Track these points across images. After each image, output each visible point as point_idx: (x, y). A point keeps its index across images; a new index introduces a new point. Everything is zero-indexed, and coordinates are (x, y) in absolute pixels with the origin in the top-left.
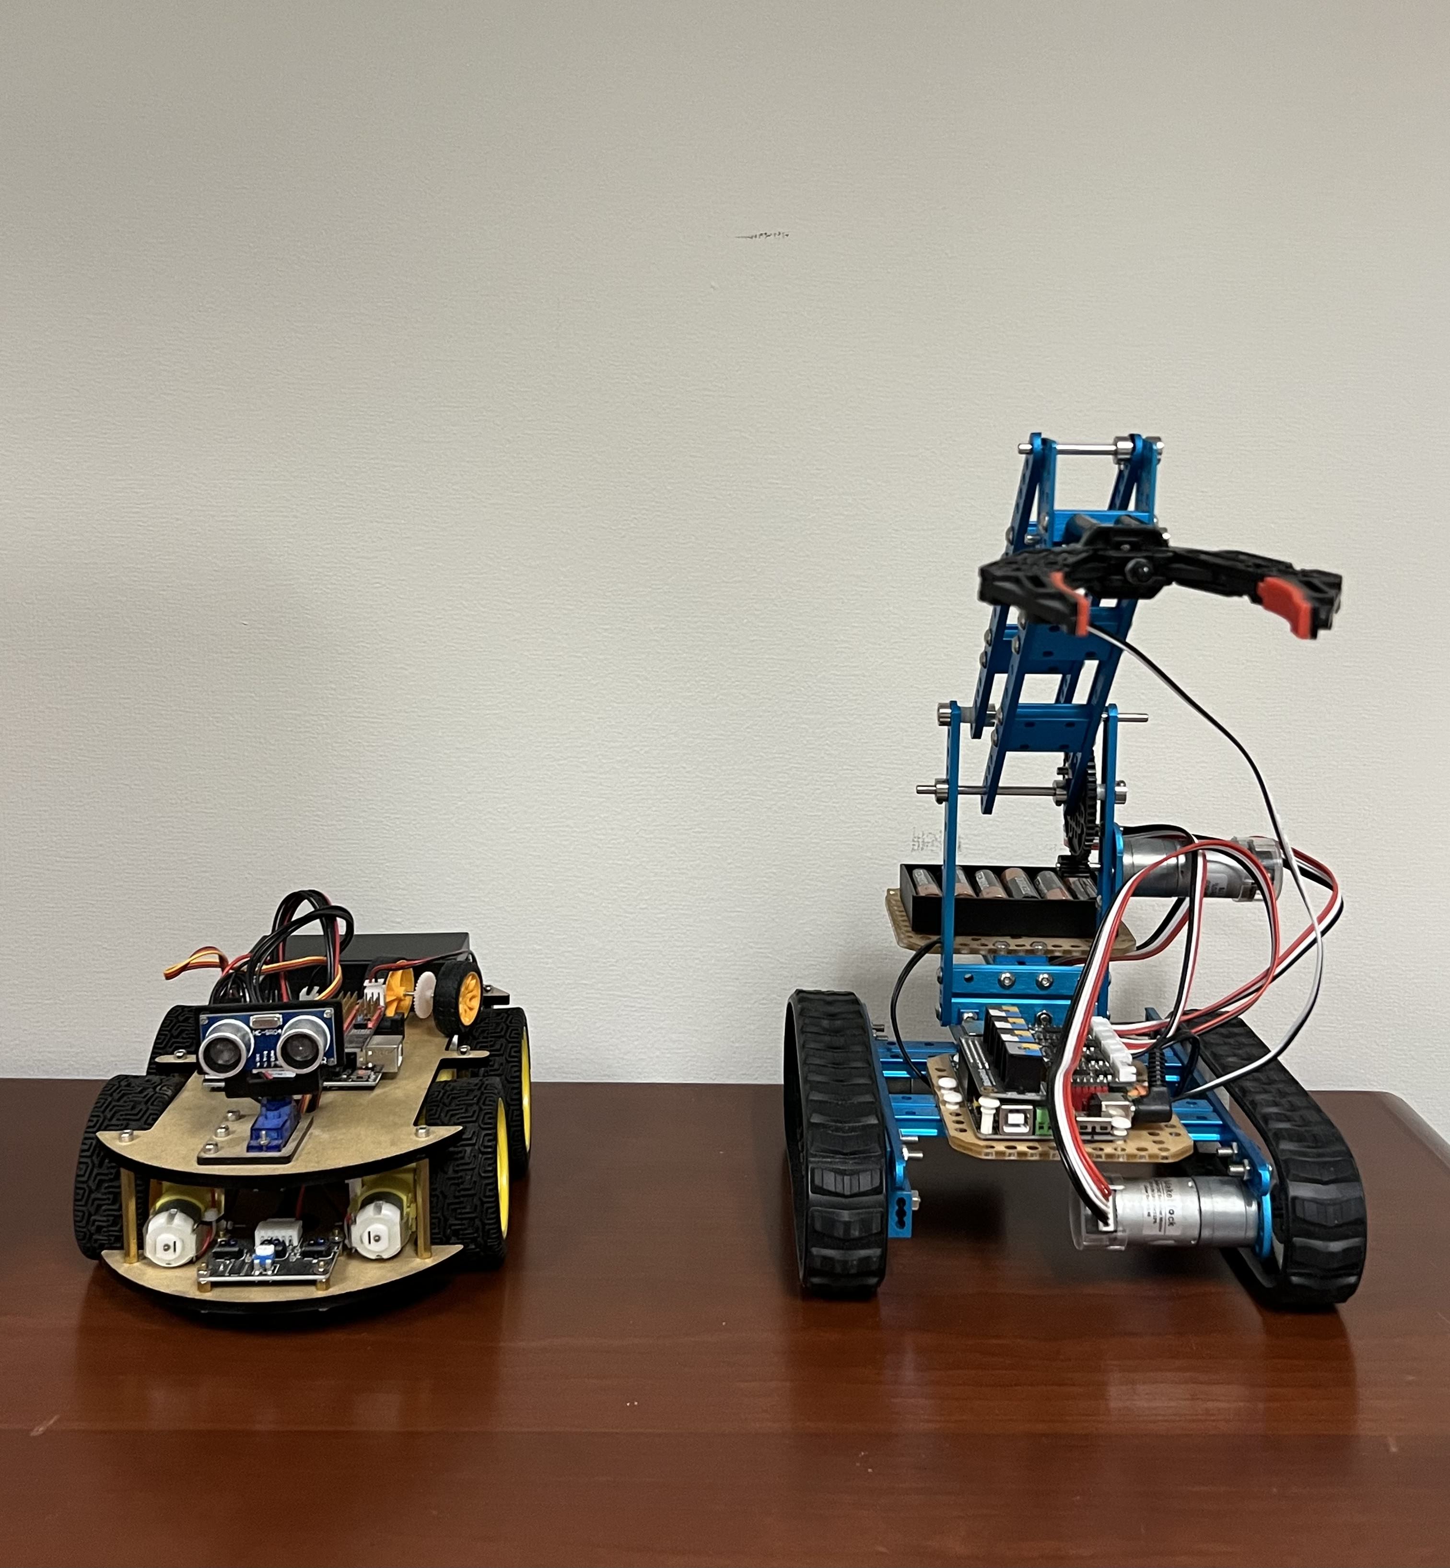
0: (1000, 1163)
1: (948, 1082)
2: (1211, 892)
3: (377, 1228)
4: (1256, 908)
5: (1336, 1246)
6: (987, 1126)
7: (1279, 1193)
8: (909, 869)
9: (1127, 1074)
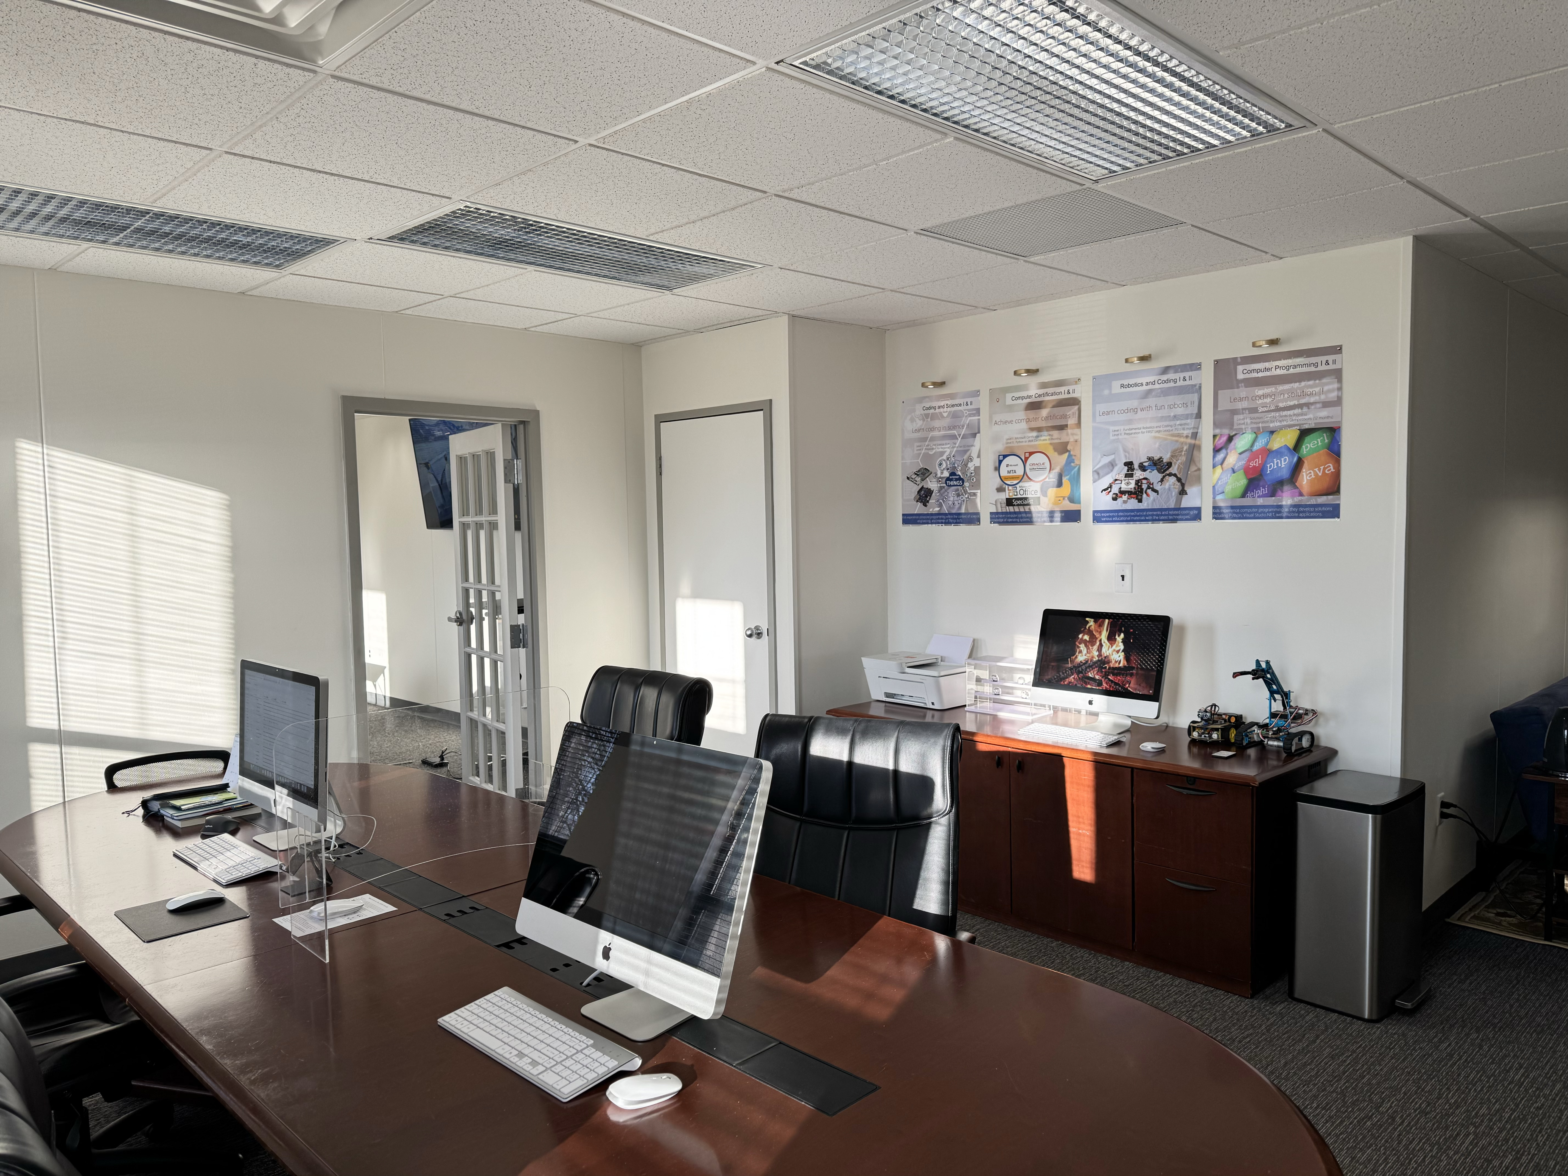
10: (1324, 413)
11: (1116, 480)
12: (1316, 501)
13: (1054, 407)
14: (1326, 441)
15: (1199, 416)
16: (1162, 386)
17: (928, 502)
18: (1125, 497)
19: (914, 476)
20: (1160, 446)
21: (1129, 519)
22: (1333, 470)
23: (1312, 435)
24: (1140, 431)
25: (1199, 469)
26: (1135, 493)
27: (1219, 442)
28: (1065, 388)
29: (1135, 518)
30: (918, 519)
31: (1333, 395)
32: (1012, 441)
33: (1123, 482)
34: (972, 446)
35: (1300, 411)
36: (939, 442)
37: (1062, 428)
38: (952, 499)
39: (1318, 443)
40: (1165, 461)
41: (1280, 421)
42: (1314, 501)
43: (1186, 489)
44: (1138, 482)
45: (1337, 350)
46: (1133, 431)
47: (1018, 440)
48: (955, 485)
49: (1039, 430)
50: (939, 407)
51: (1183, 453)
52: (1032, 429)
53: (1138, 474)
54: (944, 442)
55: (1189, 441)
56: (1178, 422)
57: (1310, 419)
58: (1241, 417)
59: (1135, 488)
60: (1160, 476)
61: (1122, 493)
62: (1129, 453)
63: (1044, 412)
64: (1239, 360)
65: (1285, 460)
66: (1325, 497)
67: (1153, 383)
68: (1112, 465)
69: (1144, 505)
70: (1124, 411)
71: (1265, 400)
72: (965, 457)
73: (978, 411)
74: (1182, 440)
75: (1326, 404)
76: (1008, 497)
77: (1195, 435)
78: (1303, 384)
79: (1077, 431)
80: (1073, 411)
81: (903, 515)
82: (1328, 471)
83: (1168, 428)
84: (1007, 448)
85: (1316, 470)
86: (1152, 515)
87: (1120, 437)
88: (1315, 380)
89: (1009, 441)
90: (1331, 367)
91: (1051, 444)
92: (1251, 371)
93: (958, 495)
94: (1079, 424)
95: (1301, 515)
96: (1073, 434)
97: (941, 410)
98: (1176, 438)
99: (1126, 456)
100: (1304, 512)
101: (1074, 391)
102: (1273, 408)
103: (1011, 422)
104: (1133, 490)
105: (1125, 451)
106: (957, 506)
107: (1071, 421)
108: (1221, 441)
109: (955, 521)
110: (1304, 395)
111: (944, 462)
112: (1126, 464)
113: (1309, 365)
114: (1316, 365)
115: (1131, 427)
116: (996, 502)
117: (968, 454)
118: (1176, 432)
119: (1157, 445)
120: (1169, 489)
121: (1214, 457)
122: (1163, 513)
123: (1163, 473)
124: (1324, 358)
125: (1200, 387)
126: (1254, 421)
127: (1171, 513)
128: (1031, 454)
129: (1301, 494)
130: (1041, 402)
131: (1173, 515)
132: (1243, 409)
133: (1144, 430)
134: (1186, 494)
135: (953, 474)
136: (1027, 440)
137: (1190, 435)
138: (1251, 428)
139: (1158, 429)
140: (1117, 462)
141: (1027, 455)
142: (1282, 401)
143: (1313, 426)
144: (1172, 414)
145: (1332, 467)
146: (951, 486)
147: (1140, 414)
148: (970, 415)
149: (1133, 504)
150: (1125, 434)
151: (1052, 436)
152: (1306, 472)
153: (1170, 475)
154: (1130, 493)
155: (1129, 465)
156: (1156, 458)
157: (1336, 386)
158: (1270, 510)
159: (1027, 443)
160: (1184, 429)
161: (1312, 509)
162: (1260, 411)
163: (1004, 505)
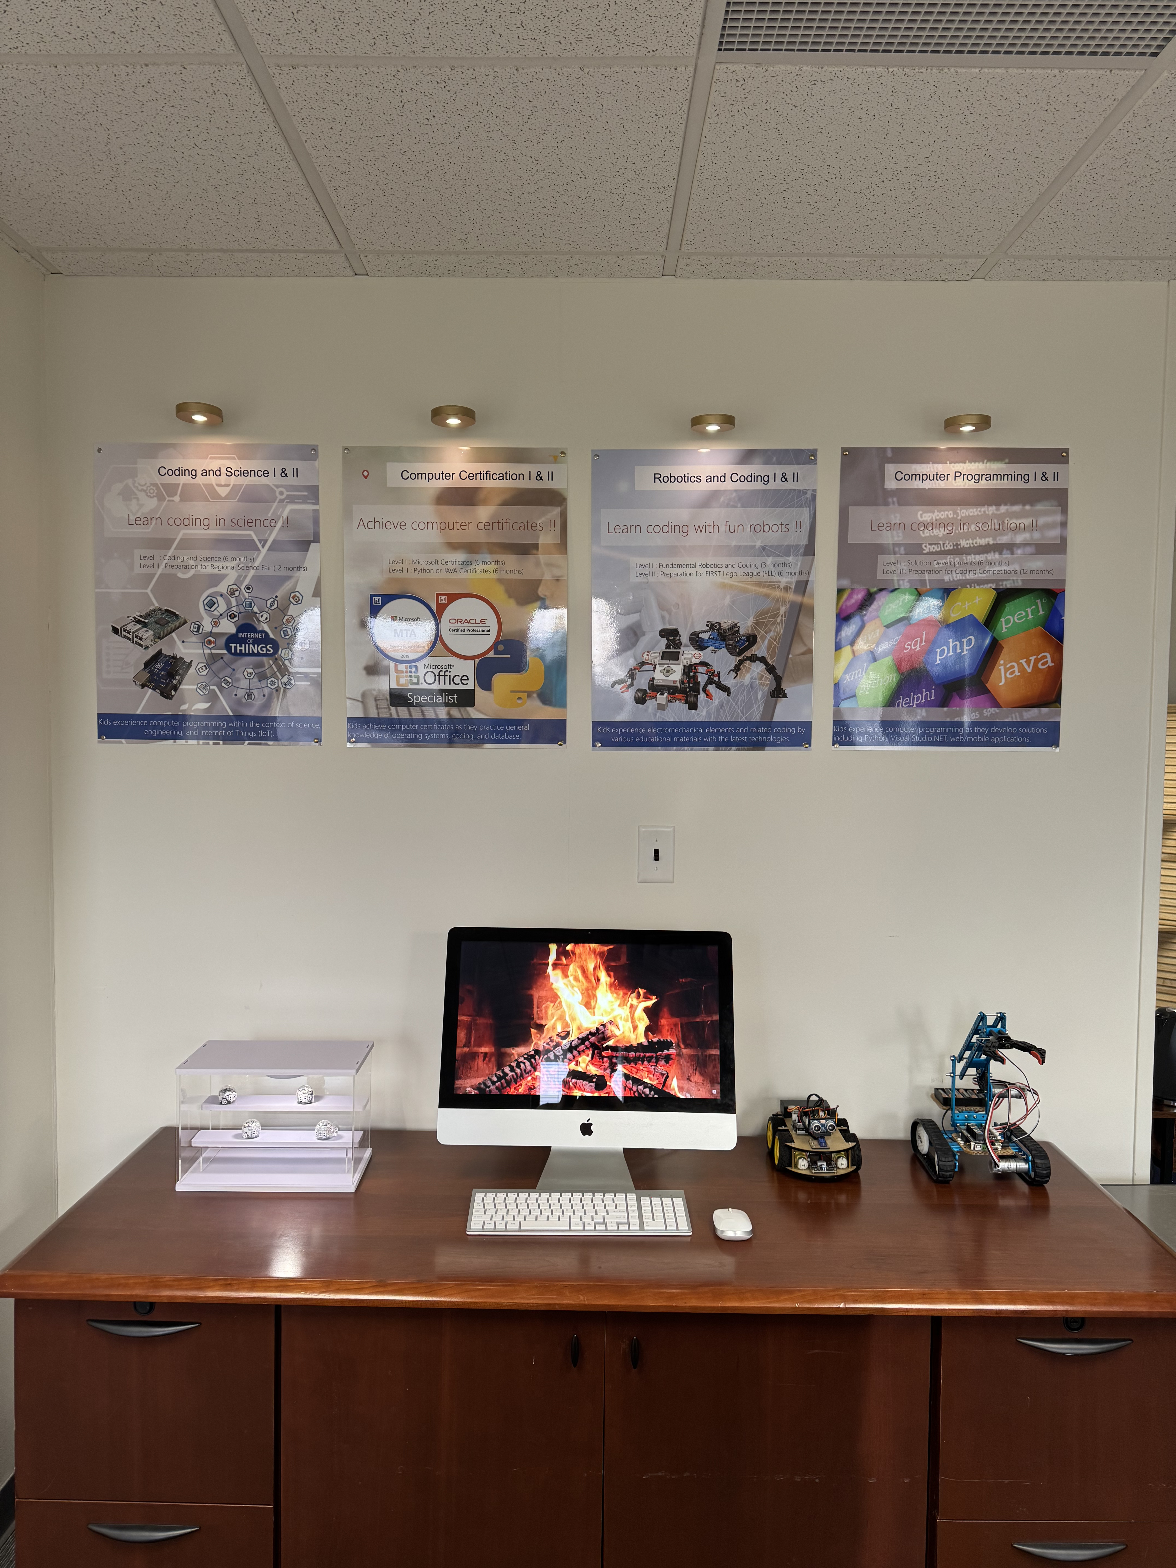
0: (976, 1155)
1: (959, 1139)
2: (1012, 1097)
3: (843, 1162)
4: (1022, 1100)
5: (1045, 1172)
6: (972, 1148)
7: (1033, 1162)
8: (937, 1089)
9: (999, 1137)
10: (1038, 563)
11: (643, 663)
12: (1021, 716)
13: (505, 503)
14: (1041, 613)
15: (810, 550)
16: (739, 486)
17: (176, 688)
18: (662, 699)
19: (133, 627)
20: (733, 602)
21: (669, 739)
22: (1050, 664)
23: (1017, 601)
24: (693, 570)
25: (810, 651)
26: (682, 691)
27: (849, 603)
28: (533, 468)
29: (682, 740)
30: (147, 727)
31: (1054, 534)
32: (404, 566)
33: (658, 668)
34: (299, 568)
35: (997, 556)
36: (206, 553)
37: (525, 549)
38: (244, 684)
39: (1027, 615)
40: (742, 631)
41: (963, 573)
42: (1015, 716)
43: (783, 686)
44: (689, 670)
45: (1060, 456)
46: (679, 570)
47: (419, 567)
48: (253, 654)
49: (472, 548)
50: (205, 473)
51: (779, 620)
52: (454, 546)
53: (690, 655)
54: (221, 554)
55: (791, 596)
56: (770, 560)
57: (1015, 572)
58: (892, 558)
59: (682, 681)
60: (733, 661)
61: (656, 688)
62: (670, 614)
63: (484, 513)
64: (889, 454)
65: (970, 641)
66: (1036, 710)
67: (722, 479)
68: (635, 634)
69: (701, 715)
70: (661, 529)
71: (936, 532)
72: (281, 593)
73: (313, 494)
74: (777, 593)
75: (1042, 549)
76: (394, 686)
77: (802, 587)
78: (1003, 509)
79: (557, 558)
80: (549, 516)
81: (100, 716)
82: (1043, 664)
83: (749, 570)
84: (391, 581)
85: (1023, 661)
86: (717, 734)
87: (651, 579)
88: (1024, 505)
89: (397, 567)
90: (1050, 484)
91: (500, 581)
92: (911, 477)
93: (262, 677)
94: (562, 546)
95: (994, 740)
96: (549, 565)
97: (212, 479)
98: (765, 590)
99: (663, 618)
100: (1000, 735)
101: (551, 476)
102: (949, 547)
103: (401, 525)
104: (678, 685)
105: (661, 607)
106: (259, 701)
107: (546, 539)
108: (853, 601)
109: (253, 734)
110: (1003, 528)
111: (220, 599)
112: (663, 633)
113: (1014, 477)
114: (1026, 478)
115: (676, 561)
116: (364, 695)
117: (288, 586)
118: (765, 578)
119: (727, 600)
120: (752, 686)
121: (838, 630)
122: (739, 730)
123: (739, 654)
124: (1040, 468)
125: (814, 497)
126: (915, 568)
127: (753, 730)
128: (453, 598)
129: (996, 704)
130: (475, 490)
131: (757, 734)
132: (894, 545)
133: (700, 570)
134: (785, 696)
135: (246, 627)
136: (440, 566)
137: (793, 586)
138: (910, 581)
139: (730, 570)
140: (645, 628)
141: (443, 600)
142: (966, 536)
143: (1019, 585)
144: (759, 544)
145: (1049, 659)
146: (241, 654)
147: (694, 538)
148: (292, 500)
149: (678, 712)
150: (662, 573)
151: (502, 563)
152: (1005, 665)
153: (754, 659)
154: (672, 691)
155: (671, 635)
156: (725, 626)
157: (1058, 518)
158: (939, 730)
159: (442, 575)
160: (781, 574)
161: (1013, 731)
162: (927, 551)
163: (384, 704)
